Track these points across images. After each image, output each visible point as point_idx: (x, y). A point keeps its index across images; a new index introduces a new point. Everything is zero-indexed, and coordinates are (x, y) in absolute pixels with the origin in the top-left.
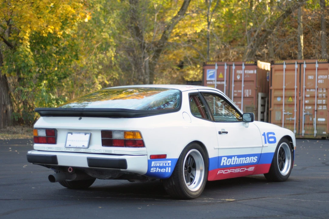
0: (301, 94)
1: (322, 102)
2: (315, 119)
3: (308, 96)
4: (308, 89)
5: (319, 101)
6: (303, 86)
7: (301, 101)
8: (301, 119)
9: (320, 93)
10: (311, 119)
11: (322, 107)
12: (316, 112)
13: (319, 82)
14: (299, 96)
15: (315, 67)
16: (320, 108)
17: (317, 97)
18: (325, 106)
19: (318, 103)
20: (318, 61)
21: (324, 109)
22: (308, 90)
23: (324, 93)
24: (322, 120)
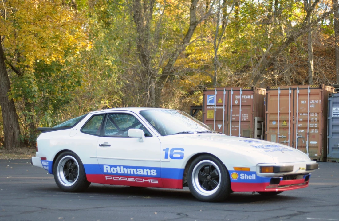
0: (294, 118)
1: (314, 125)
2: (307, 142)
3: (301, 120)
4: (301, 113)
5: (311, 124)
6: (296, 110)
7: (294, 125)
8: (294, 141)
9: (312, 117)
10: (304, 142)
11: (314, 131)
12: (308, 135)
13: (311, 106)
14: (292, 120)
15: (308, 93)
16: (312, 131)
17: (310, 121)
18: (317, 130)
19: (310, 127)
20: (310, 87)
21: (316, 132)
22: (301, 115)
23: (316, 117)
24: (314, 143)
